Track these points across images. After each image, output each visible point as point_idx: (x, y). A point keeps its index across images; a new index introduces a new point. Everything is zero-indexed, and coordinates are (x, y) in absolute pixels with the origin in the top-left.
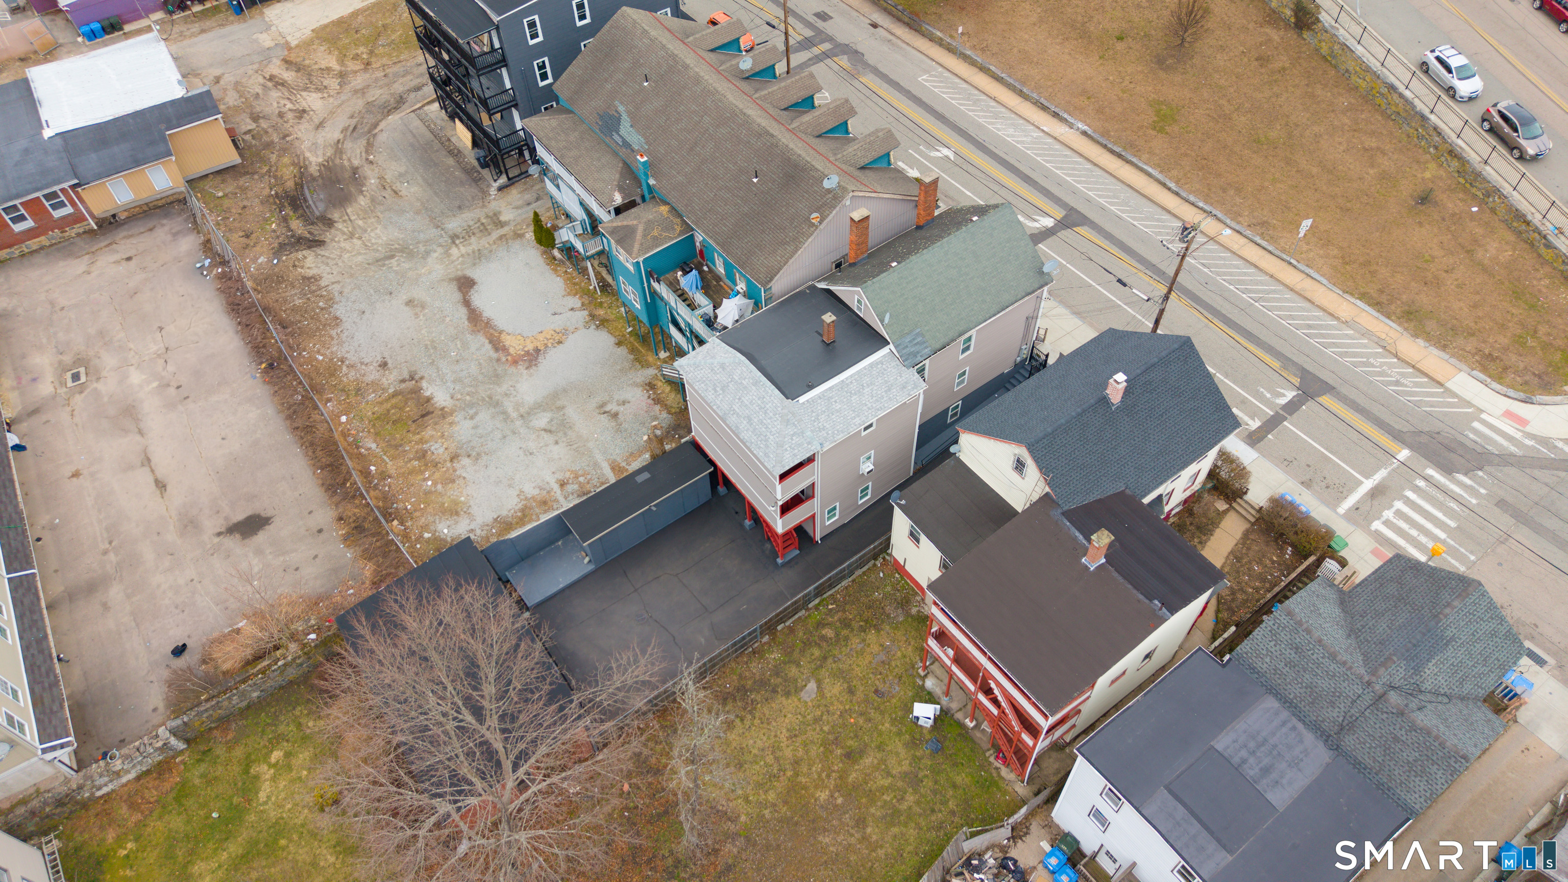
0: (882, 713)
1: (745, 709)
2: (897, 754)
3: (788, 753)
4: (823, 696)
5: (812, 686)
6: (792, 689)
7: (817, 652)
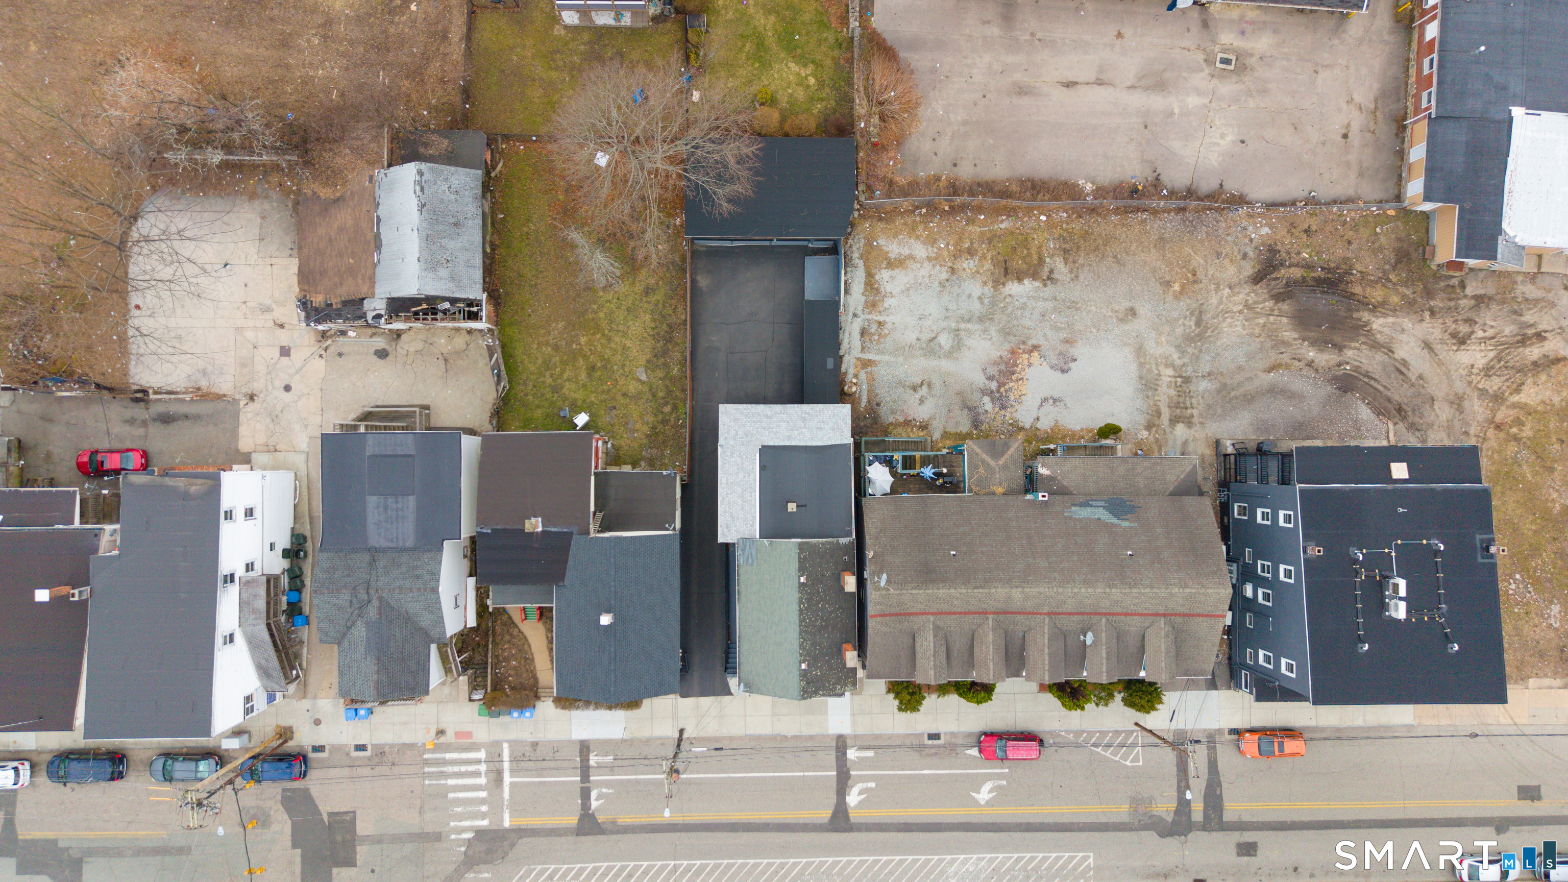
0: (601, 401)
1: (658, 334)
2: (575, 392)
3: (617, 339)
4: (633, 379)
5: (644, 377)
6: (650, 366)
7: (661, 394)
